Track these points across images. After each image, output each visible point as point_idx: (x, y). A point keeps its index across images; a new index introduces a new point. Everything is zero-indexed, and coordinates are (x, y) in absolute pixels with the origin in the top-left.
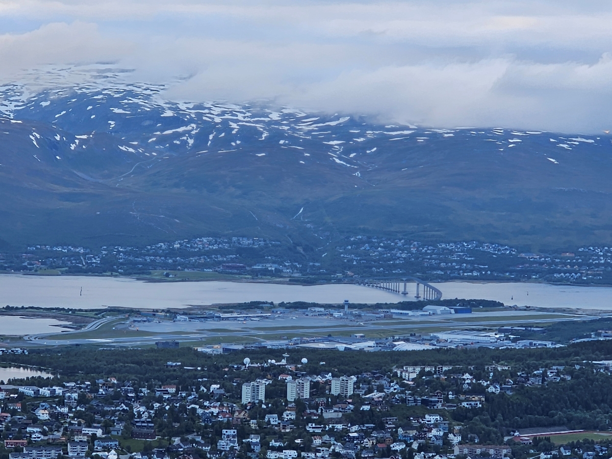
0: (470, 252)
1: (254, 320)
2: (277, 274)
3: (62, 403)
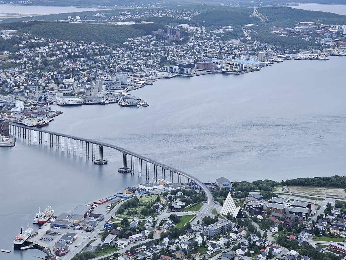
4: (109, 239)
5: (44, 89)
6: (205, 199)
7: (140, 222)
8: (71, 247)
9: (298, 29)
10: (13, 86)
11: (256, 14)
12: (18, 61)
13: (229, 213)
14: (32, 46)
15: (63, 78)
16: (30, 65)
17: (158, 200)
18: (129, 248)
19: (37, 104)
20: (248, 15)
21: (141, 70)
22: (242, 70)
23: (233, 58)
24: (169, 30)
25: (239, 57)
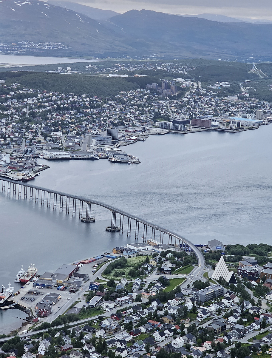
4: (94, 301)
5: (31, 141)
6: (196, 262)
7: (127, 284)
8: (54, 309)
11: (254, 70)
12: (5, 112)
13: (221, 278)
14: (20, 97)
15: (51, 131)
16: (17, 117)
17: (147, 261)
18: (114, 311)
19: (23, 157)
20: (247, 71)
21: (133, 125)
22: (239, 128)
23: (230, 115)
24: (163, 85)
25: (236, 114)
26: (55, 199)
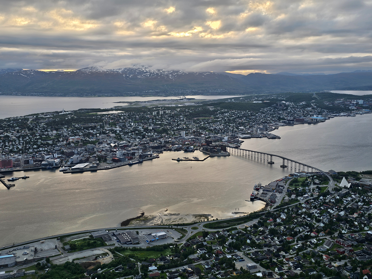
0: (191, 91)
1: (158, 102)
2: (162, 95)
3: (125, 116)
4: (293, 196)
5: (232, 131)
6: (329, 180)
7: (303, 189)
8: (277, 200)
9: (336, 102)
10: (219, 130)
11: (315, 96)
12: (218, 120)
13: (345, 186)
14: (222, 113)
15: (239, 126)
17: (307, 180)
18: (305, 201)
19: (232, 138)
20: (311, 97)
21: (271, 123)
22: (317, 122)
23: (311, 116)
24: (279, 105)
25: (313, 115)
26: (258, 155)
